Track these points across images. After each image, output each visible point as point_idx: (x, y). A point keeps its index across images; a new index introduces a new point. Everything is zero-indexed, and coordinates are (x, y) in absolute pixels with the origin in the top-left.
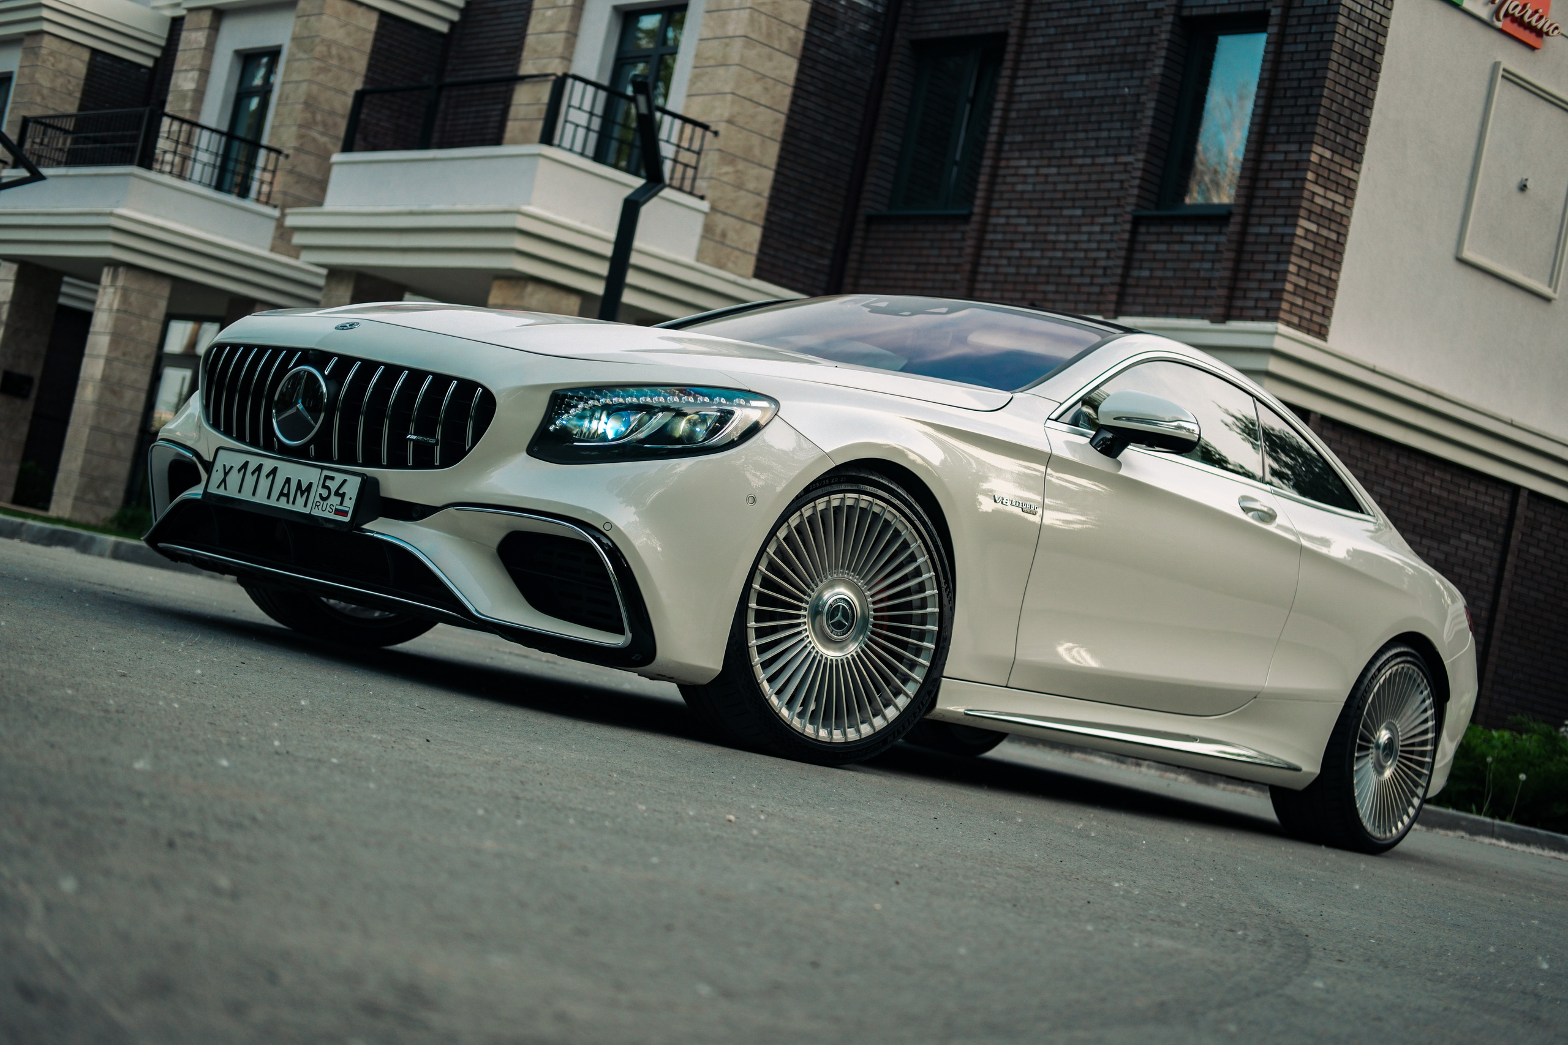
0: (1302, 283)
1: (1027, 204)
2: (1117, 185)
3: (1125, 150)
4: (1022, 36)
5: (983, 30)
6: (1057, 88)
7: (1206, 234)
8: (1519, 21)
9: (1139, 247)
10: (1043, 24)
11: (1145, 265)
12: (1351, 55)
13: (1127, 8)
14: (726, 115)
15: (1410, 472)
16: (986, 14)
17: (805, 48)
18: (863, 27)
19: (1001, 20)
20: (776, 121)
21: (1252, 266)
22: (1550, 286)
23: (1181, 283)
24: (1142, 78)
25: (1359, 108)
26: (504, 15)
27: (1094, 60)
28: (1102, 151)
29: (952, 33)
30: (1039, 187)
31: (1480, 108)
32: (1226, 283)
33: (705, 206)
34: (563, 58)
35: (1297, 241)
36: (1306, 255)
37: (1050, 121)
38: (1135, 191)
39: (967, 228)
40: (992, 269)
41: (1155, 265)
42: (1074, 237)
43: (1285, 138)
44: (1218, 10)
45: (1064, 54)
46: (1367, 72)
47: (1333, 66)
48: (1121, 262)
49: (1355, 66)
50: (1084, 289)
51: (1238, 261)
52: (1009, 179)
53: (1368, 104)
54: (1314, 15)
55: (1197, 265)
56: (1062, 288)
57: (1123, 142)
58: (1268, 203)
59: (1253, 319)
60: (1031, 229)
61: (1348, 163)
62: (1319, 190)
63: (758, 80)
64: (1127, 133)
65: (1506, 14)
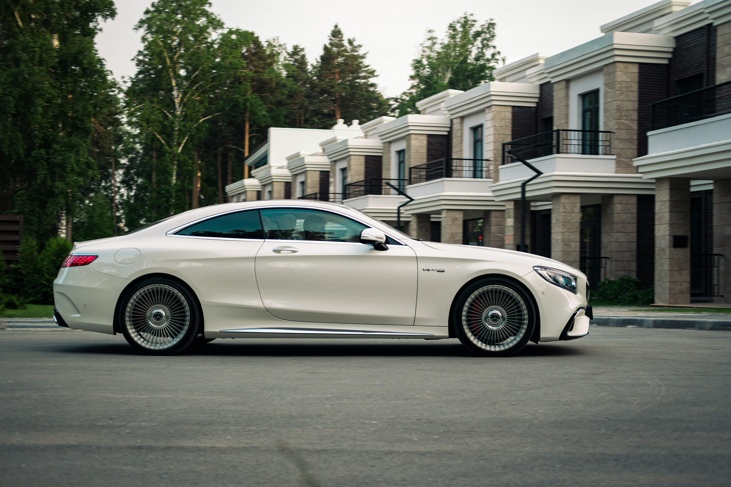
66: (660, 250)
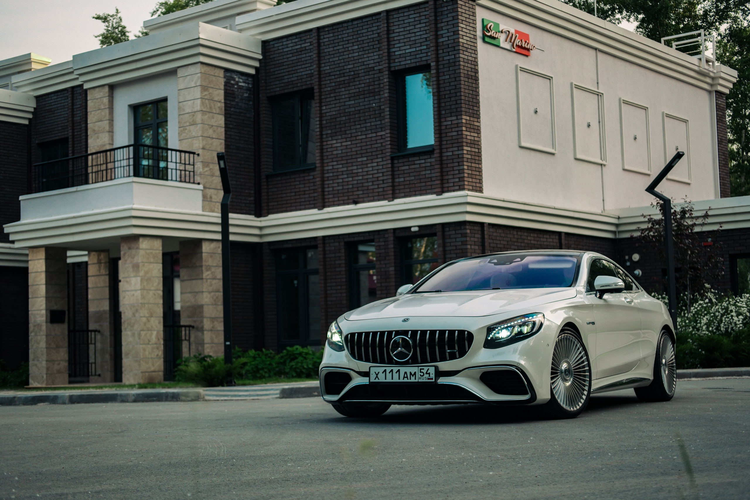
0: (470, 172)
1: (340, 159)
2: (379, 145)
3: (380, 130)
4: (320, 88)
5: (300, 88)
6: (341, 108)
7: (425, 159)
8: (521, 47)
9: (396, 169)
10: (329, 82)
11: (400, 176)
12: (468, 77)
13: (365, 70)
14: (201, 146)
15: (523, 237)
16: (300, 81)
17: (225, 110)
18: (246, 95)
19: (308, 83)
20: (221, 144)
21: (448, 169)
22: (553, 148)
23: (419, 181)
24: (380, 99)
25: (475, 97)
26: (56, 112)
27: (356, 94)
28: (370, 132)
29: (286, 91)
30: (344, 151)
31: (515, 84)
32: (439, 178)
33: (201, 187)
34: (109, 132)
35: (465, 156)
36: (469, 161)
37: (342, 122)
38: (389, 146)
39: (315, 173)
40: (331, 189)
41: (405, 175)
42: (366, 170)
43: (449, 115)
44: (407, 66)
45: (341, 94)
46: (474, 82)
47: (462, 82)
48: (390, 177)
49: (470, 81)
50: (376, 191)
51: (441, 168)
52: (329, 150)
53: (478, 95)
54: (449, 63)
55: (424, 173)
56: (365, 192)
57: (378, 127)
58: (449, 142)
59: (454, 191)
60: (345, 169)
61: (476, 120)
62: (468, 133)
63: (210, 128)
64: (379, 123)
65: (516, 45)
66: (35, 326)
